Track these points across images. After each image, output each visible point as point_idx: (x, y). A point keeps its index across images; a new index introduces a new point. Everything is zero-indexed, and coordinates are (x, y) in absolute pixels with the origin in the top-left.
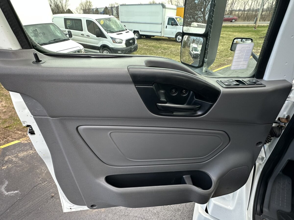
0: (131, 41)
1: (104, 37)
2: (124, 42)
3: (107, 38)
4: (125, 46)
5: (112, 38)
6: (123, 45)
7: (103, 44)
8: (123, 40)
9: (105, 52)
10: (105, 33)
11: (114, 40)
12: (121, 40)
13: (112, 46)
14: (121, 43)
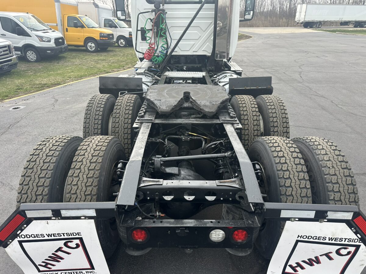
0: (60, 40)
1: (29, 35)
2: (53, 41)
3: (31, 37)
4: (54, 45)
5: (37, 36)
6: (52, 44)
7: (26, 43)
8: (51, 38)
9: (29, 53)
10: (28, 31)
11: (41, 38)
12: (49, 39)
13: (38, 45)
14: (49, 41)
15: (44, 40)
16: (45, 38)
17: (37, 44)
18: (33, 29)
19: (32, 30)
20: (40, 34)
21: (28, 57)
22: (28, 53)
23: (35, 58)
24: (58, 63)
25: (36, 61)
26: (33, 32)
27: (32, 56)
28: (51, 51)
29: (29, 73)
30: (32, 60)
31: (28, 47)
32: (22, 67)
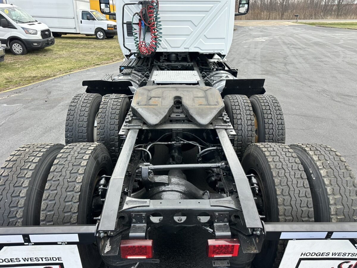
0: (47, 33)
2: (39, 33)
9: (15, 45)
10: (14, 23)
11: (27, 31)
12: (36, 31)
13: (25, 37)
14: (36, 34)
15: (30, 32)
16: (31, 30)
17: (23, 36)
18: (19, 21)
19: (17, 22)
20: (26, 26)
21: (14, 50)
22: (13, 46)
23: (21, 51)
24: (45, 56)
25: (22, 54)
26: (18, 24)
27: (18, 49)
28: (38, 44)
29: (16, 65)
30: (18, 52)
31: (13, 40)
32: (9, 59)
